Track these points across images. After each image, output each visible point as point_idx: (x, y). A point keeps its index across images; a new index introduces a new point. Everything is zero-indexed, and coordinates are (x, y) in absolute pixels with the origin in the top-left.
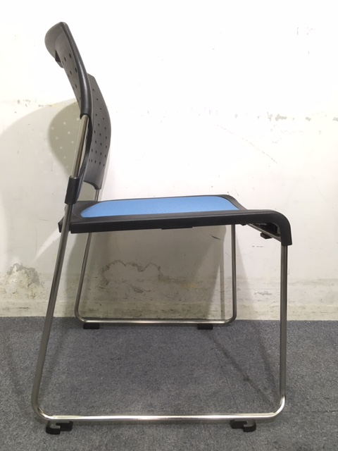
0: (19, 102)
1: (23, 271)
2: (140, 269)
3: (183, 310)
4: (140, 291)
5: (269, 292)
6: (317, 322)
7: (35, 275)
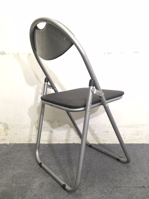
1: (2, 124)
2: (51, 123)
4: (52, 132)
7: (7, 126)
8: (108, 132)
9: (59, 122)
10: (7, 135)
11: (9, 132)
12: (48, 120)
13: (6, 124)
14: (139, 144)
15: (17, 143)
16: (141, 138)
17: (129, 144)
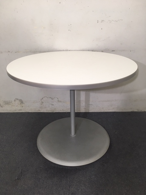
0: (9, 51)
1: (18, 100)
2: (52, 99)
3: (66, 110)
4: (53, 105)
5: (92, 104)
6: (107, 112)
7: (22, 101)
8: (91, 105)
9: (58, 98)
10: (22, 107)
11: (23, 105)
12: (50, 98)
13: (21, 100)
14: (112, 112)
15: (29, 112)
16: (114, 108)
17: (106, 112)
